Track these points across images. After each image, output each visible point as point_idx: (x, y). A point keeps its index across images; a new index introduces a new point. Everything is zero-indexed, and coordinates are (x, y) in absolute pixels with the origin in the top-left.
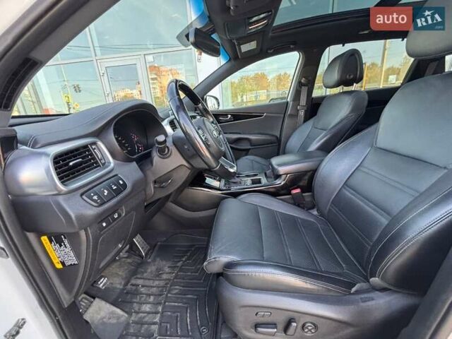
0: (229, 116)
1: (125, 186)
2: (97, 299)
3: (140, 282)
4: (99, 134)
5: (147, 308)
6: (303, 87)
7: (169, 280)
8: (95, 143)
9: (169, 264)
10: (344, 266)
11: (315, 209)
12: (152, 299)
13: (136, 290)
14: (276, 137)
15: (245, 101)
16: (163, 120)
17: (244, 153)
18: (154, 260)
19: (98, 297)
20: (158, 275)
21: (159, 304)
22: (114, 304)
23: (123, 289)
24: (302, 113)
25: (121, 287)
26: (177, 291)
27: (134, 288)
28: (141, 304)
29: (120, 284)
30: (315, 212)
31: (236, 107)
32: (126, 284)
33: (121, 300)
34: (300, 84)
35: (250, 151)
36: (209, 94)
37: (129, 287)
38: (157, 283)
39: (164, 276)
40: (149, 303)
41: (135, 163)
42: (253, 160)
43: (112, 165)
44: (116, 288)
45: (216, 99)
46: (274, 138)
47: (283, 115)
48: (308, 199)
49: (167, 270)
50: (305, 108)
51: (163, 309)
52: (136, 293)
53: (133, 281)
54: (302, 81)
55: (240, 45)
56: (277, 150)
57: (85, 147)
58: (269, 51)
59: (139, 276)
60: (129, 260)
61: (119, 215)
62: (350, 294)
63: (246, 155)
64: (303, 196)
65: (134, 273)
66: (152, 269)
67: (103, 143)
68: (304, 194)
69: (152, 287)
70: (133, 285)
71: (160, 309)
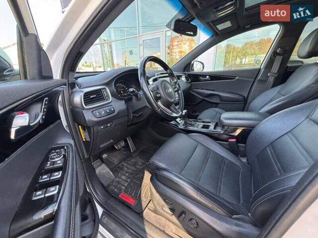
0: (208, 77)
1: (114, 111)
2: (104, 164)
3: (125, 165)
4: (108, 84)
5: (124, 177)
6: (277, 57)
7: (139, 169)
8: (104, 89)
9: (143, 161)
10: (241, 201)
11: (246, 158)
12: (127, 174)
13: (122, 168)
14: (244, 97)
15: (243, 63)
16: (150, 78)
17: (215, 105)
18: (136, 157)
19: (105, 164)
20: (135, 165)
21: (130, 178)
22: (111, 170)
23: (117, 165)
24: (271, 80)
25: (117, 164)
26: (140, 176)
27: (122, 166)
28: (122, 174)
29: (117, 162)
30: (244, 160)
31: (226, 69)
32: (119, 163)
33: (115, 169)
34: (275, 54)
35: (219, 105)
36: (196, 60)
37: (120, 165)
38: (133, 168)
39: (138, 166)
40: (125, 176)
41: (123, 101)
42: (218, 112)
43: (110, 100)
44: (114, 163)
45: (202, 63)
46: (241, 97)
47: (253, 80)
48: (241, 149)
49: (140, 164)
50: (276, 76)
51: (130, 181)
52: (122, 169)
53: (122, 163)
54: (278, 51)
55: (215, 25)
56: (242, 107)
57: (100, 90)
58: (246, 27)
59: (126, 162)
60: (124, 152)
61: (111, 125)
62: (231, 218)
63: (216, 107)
64: (238, 146)
65: (124, 160)
66: (133, 160)
67: (109, 89)
68: (239, 144)
69: (130, 169)
70: (122, 165)
71: (129, 181)
